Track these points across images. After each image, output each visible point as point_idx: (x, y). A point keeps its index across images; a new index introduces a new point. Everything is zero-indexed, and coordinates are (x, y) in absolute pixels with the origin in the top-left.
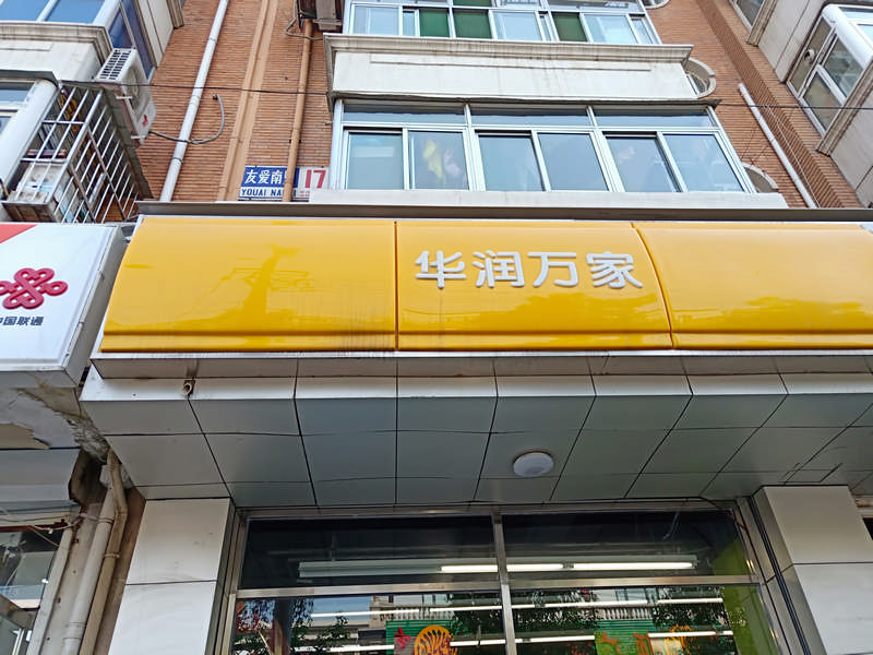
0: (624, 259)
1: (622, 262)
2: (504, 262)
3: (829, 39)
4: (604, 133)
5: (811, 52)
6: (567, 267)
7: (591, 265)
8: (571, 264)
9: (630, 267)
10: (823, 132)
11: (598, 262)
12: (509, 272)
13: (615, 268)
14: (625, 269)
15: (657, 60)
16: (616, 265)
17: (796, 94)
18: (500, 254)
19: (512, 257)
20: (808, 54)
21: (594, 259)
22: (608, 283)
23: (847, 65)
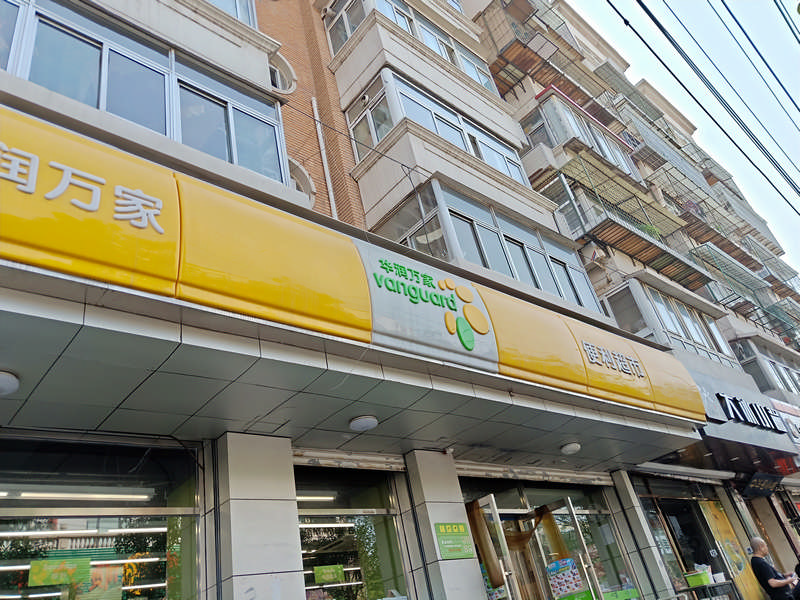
0: (154, 202)
1: (151, 204)
2: (17, 160)
3: (380, 94)
4: (179, 81)
5: (367, 97)
6: (91, 190)
7: (118, 197)
8: (96, 188)
9: (157, 212)
10: (358, 162)
11: (126, 196)
12: (19, 173)
13: (142, 208)
14: (152, 212)
15: (249, 41)
16: (143, 205)
17: (349, 125)
18: (14, 150)
19: (29, 159)
20: (364, 98)
21: (124, 192)
22: (129, 219)
23: (385, 119)
